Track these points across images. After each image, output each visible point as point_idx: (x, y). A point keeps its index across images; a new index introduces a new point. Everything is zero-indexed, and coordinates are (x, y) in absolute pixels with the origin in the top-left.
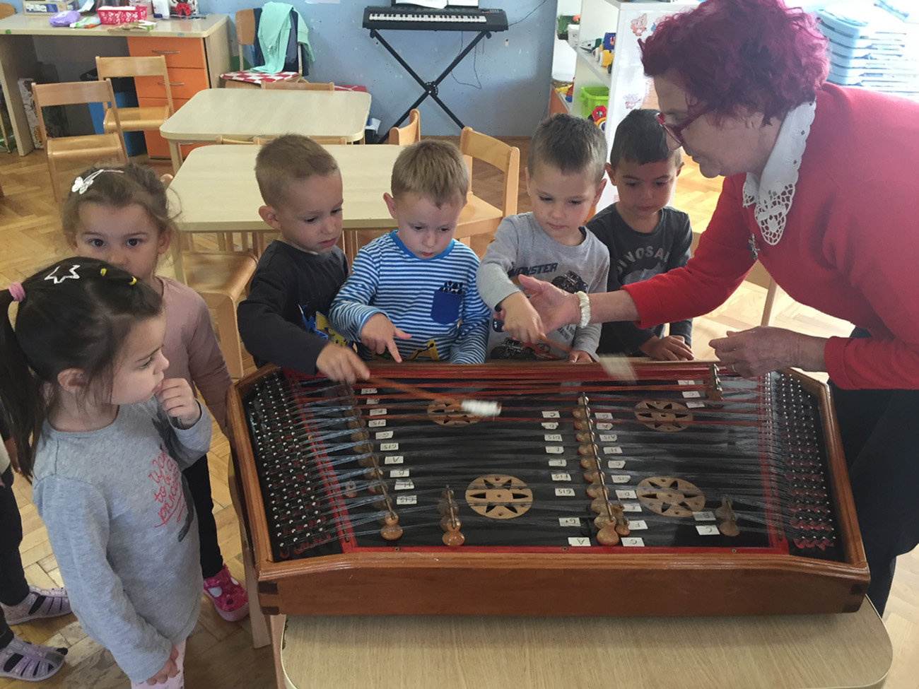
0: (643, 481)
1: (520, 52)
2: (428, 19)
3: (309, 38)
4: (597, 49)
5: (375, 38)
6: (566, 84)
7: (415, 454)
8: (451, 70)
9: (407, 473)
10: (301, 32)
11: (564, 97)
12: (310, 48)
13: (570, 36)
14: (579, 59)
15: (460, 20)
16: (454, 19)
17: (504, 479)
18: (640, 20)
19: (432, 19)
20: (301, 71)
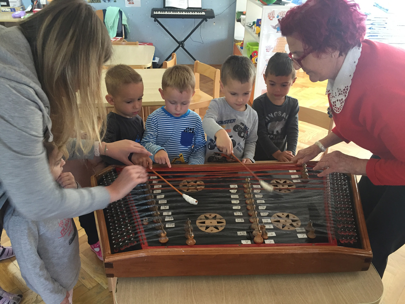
0: (274, 215)
1: (220, 28)
2: (180, 14)
3: (127, 22)
4: (253, 26)
5: (156, 22)
6: (240, 41)
7: (174, 205)
8: (190, 36)
9: (170, 213)
10: (124, 19)
11: (239, 47)
12: (128, 26)
13: (242, 21)
14: (246, 30)
15: (193, 14)
16: (191, 13)
17: (213, 215)
18: (272, 13)
19: (181, 13)
20: (124, 37)
